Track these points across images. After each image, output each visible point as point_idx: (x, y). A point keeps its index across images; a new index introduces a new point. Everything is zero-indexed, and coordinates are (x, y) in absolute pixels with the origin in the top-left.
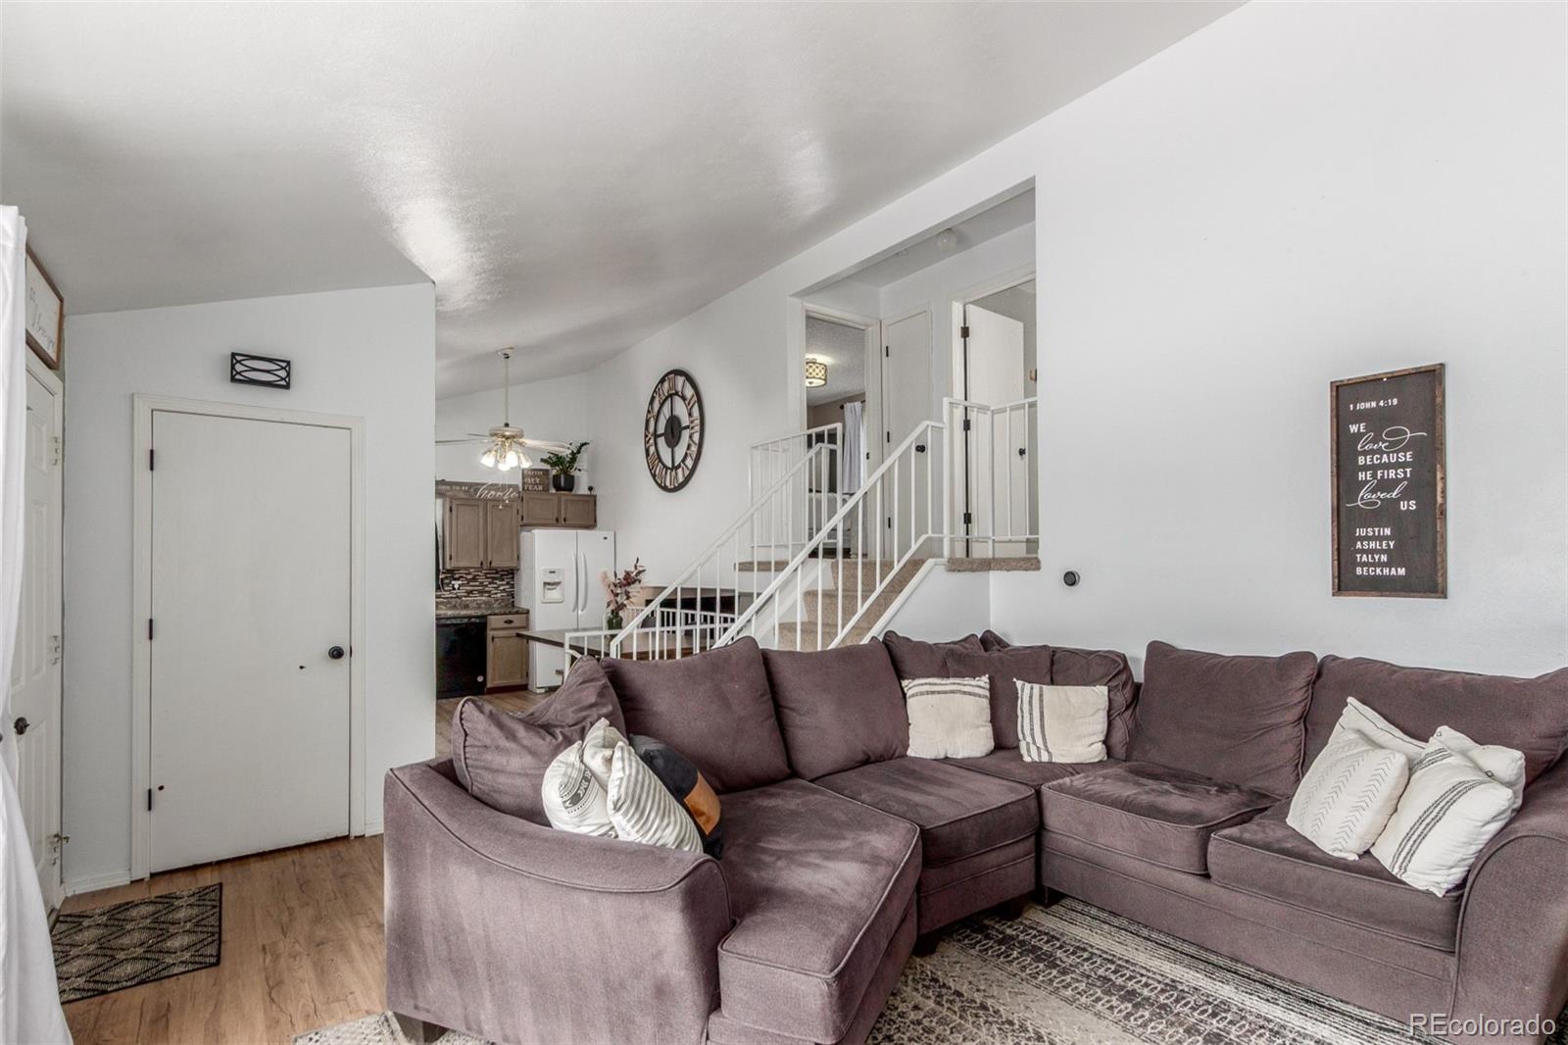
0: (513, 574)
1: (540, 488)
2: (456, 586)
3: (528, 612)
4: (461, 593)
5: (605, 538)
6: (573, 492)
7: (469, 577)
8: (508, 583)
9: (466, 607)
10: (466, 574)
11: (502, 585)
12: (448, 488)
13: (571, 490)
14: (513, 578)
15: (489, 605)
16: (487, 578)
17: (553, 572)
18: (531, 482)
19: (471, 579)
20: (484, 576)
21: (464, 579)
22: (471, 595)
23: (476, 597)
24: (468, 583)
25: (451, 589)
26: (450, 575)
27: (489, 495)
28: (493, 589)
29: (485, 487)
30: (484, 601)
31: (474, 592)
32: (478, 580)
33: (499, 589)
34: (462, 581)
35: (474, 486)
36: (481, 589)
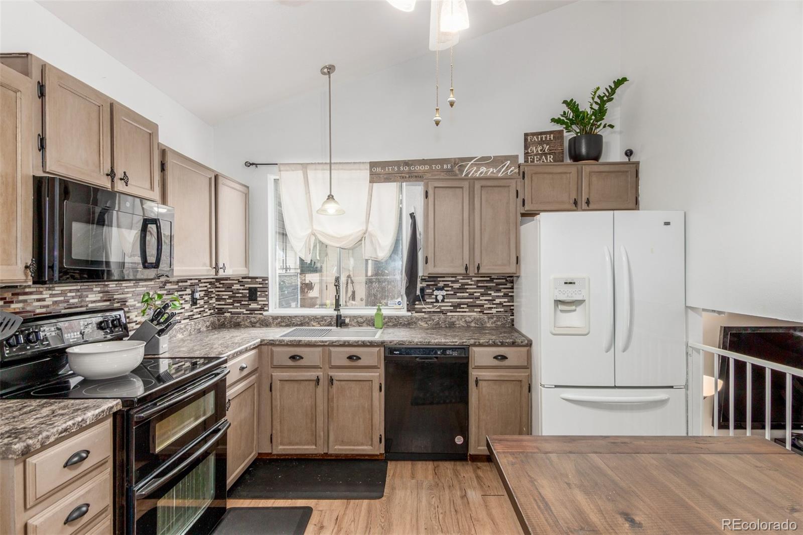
0: (512, 282)
1: (550, 158)
2: (440, 298)
3: (529, 344)
4: (446, 306)
5: (667, 224)
6: (602, 160)
7: (456, 286)
8: (506, 295)
9: (452, 326)
10: (453, 282)
11: (498, 297)
12: (427, 167)
13: (596, 158)
14: (512, 288)
15: (481, 328)
16: (478, 287)
17: (571, 283)
18: (537, 151)
19: (458, 289)
20: (474, 285)
21: (450, 289)
22: (458, 310)
23: (465, 312)
24: (455, 294)
25: (434, 300)
26: (433, 283)
27: (479, 172)
28: (487, 302)
29: (472, 162)
30: (474, 318)
31: (462, 306)
32: (468, 291)
33: (494, 302)
34: (446, 291)
35: (460, 163)
36: (471, 302)
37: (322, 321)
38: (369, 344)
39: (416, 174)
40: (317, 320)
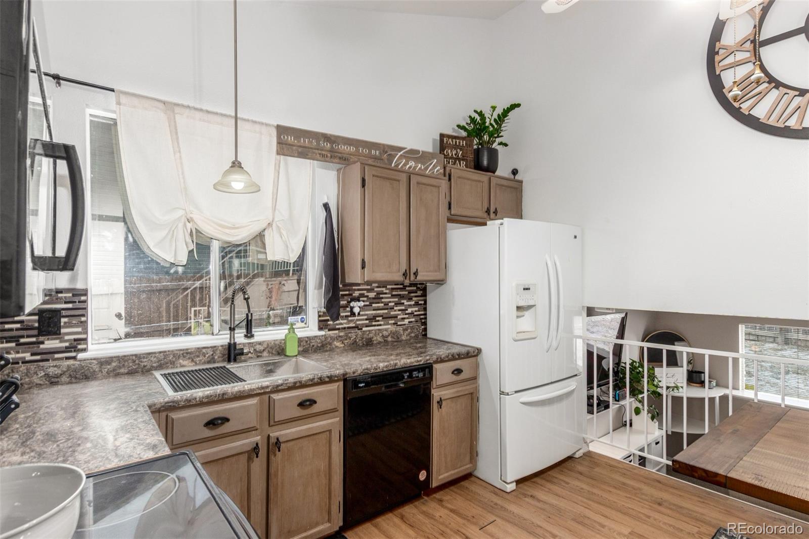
0: (425, 289)
2: (356, 310)
3: (474, 352)
4: (362, 320)
5: (575, 237)
6: (498, 174)
7: (372, 295)
8: (417, 304)
9: (368, 344)
11: (410, 306)
13: (495, 172)
14: (425, 296)
16: (393, 296)
17: (527, 289)
18: (452, 155)
19: (373, 298)
20: (388, 294)
21: (365, 299)
22: (374, 323)
23: (380, 325)
24: (371, 304)
25: (349, 314)
26: (347, 293)
27: (408, 166)
28: (400, 312)
29: (401, 153)
30: (391, 331)
31: (377, 319)
32: (383, 300)
33: (407, 312)
34: (364, 301)
35: (388, 151)
36: (386, 313)
38: (327, 380)
39: (340, 155)
40: (188, 356)
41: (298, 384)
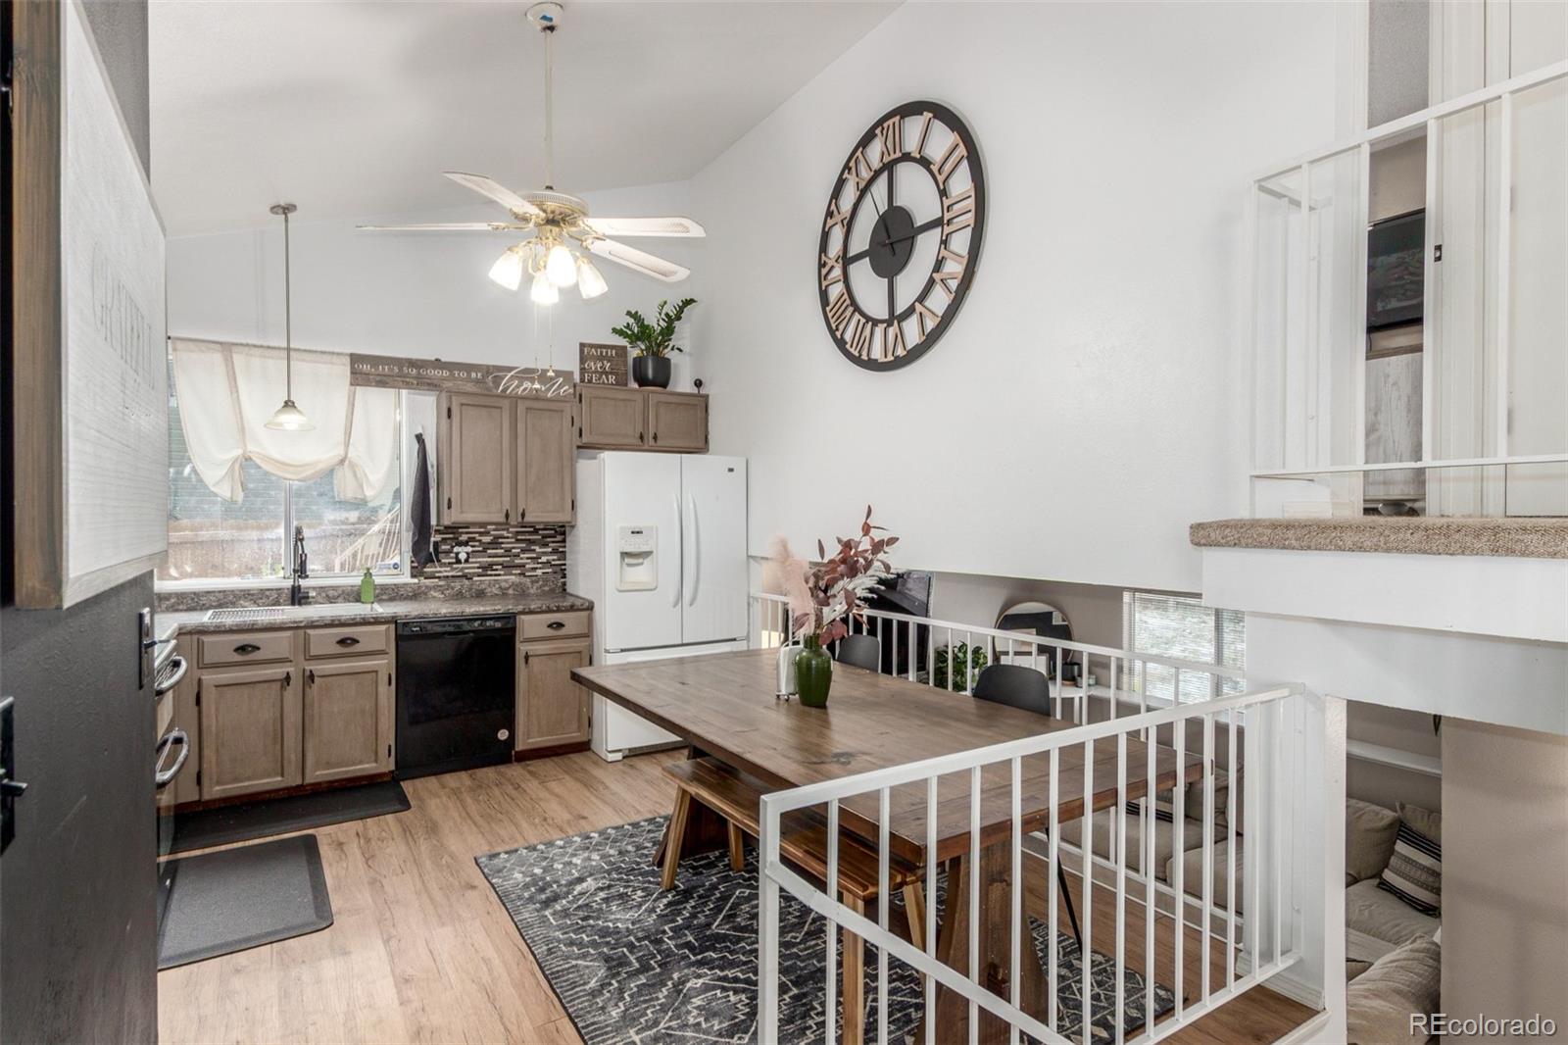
0: (564, 533)
1: (612, 379)
2: (463, 556)
3: (590, 607)
4: (471, 568)
5: (731, 470)
6: (669, 388)
7: (487, 539)
8: (555, 551)
9: (480, 595)
10: (481, 534)
11: (545, 554)
12: (446, 374)
13: (665, 385)
14: (564, 541)
15: (522, 593)
16: (518, 541)
17: (638, 533)
18: (596, 368)
19: (489, 543)
20: (512, 538)
21: (477, 544)
22: (489, 572)
23: (499, 575)
24: (485, 550)
25: (454, 560)
26: (451, 536)
27: (522, 388)
28: (529, 561)
29: (512, 373)
30: (513, 583)
31: (494, 567)
32: (503, 546)
33: (540, 561)
34: (473, 546)
35: (494, 373)
36: (508, 561)
37: (261, 599)
38: (372, 620)
39: (429, 381)
40: (250, 597)
41: (337, 622)
